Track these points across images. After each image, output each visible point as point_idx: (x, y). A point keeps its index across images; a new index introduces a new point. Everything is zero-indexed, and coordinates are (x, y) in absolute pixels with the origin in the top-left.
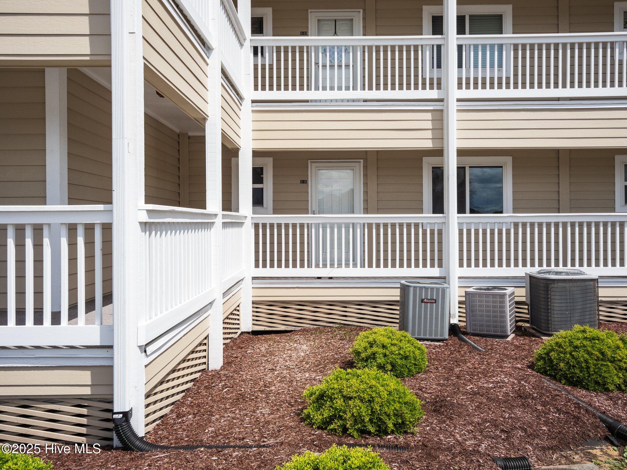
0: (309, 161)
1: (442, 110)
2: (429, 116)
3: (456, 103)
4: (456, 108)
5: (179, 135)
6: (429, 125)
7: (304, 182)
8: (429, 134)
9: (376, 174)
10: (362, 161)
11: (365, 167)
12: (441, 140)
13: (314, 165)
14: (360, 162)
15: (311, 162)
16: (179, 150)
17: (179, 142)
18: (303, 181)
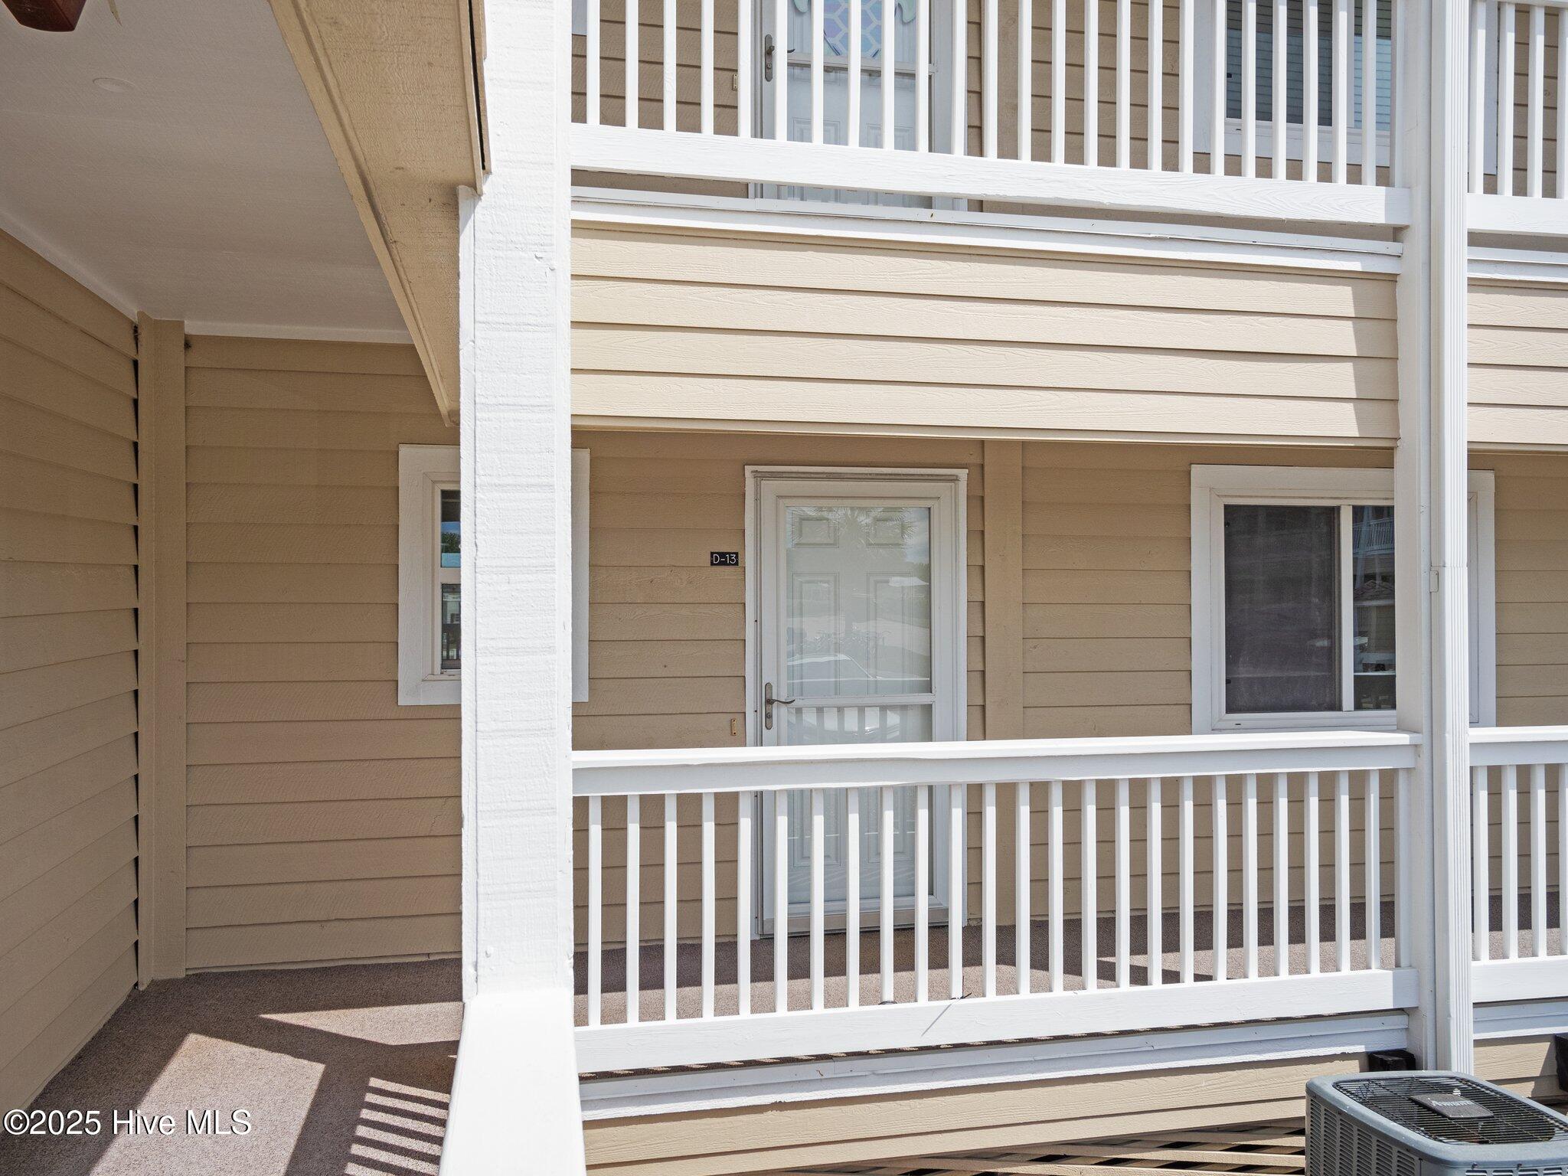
0: (748, 469)
1: (1392, 279)
2: (1341, 299)
3: (1466, 252)
4: (1465, 273)
5: (136, 329)
6: (1343, 339)
7: (725, 559)
8: (1343, 379)
9: (1019, 528)
10: (963, 474)
11: (978, 502)
12: (1387, 406)
13: (770, 486)
14: (954, 479)
15: (759, 476)
16: (136, 402)
17: (136, 363)
18: (723, 555)
